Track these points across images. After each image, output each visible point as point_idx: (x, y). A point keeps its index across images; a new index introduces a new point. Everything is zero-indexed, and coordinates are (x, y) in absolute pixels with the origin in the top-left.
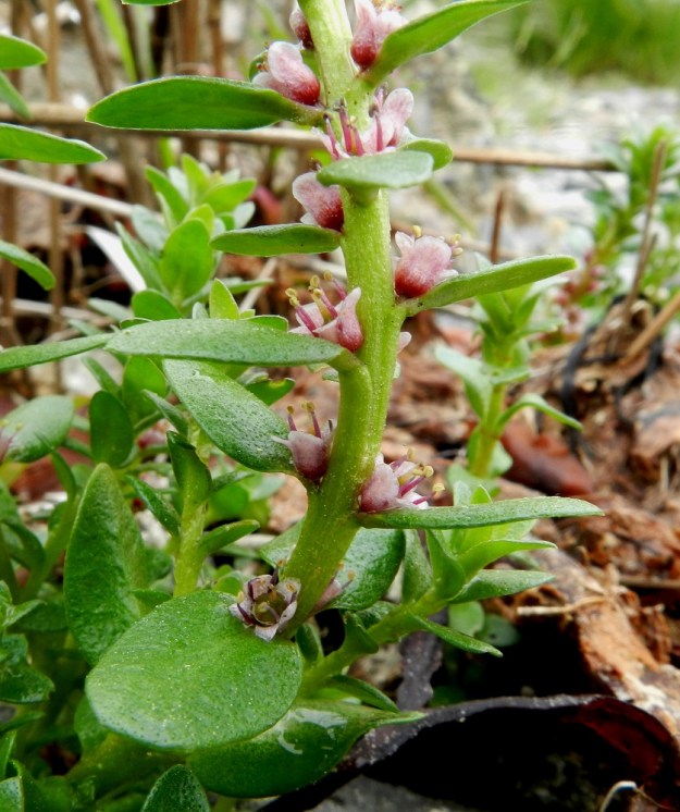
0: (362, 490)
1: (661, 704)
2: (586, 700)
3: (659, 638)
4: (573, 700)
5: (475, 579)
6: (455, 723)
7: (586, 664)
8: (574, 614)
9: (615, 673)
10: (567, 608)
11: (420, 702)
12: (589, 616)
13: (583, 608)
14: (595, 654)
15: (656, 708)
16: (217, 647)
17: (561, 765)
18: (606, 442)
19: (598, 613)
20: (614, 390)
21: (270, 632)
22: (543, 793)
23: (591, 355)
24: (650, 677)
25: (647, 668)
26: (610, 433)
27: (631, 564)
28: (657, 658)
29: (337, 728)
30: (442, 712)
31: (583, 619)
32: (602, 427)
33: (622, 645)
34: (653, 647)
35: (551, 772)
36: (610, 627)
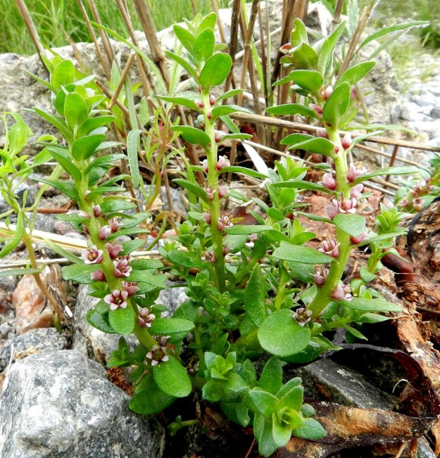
0: (333, 292)
1: (422, 356)
2: (396, 351)
3: (427, 332)
4: (391, 350)
5: (363, 315)
6: (351, 349)
7: (398, 338)
8: (397, 320)
9: (408, 342)
10: (395, 318)
11: (341, 341)
12: (402, 321)
13: (400, 318)
14: (402, 335)
15: (420, 357)
16: (289, 327)
17: (385, 364)
18: (422, 252)
19: (405, 321)
20: (429, 234)
21: (302, 324)
22: (378, 371)
23: (422, 220)
24: (420, 345)
25: (420, 342)
26: (424, 250)
27: (422, 302)
28: (424, 338)
29: (317, 348)
30: (348, 345)
31: (400, 322)
32: (422, 246)
33: (412, 333)
34: (424, 335)
35: (381, 365)
36: (409, 326)
